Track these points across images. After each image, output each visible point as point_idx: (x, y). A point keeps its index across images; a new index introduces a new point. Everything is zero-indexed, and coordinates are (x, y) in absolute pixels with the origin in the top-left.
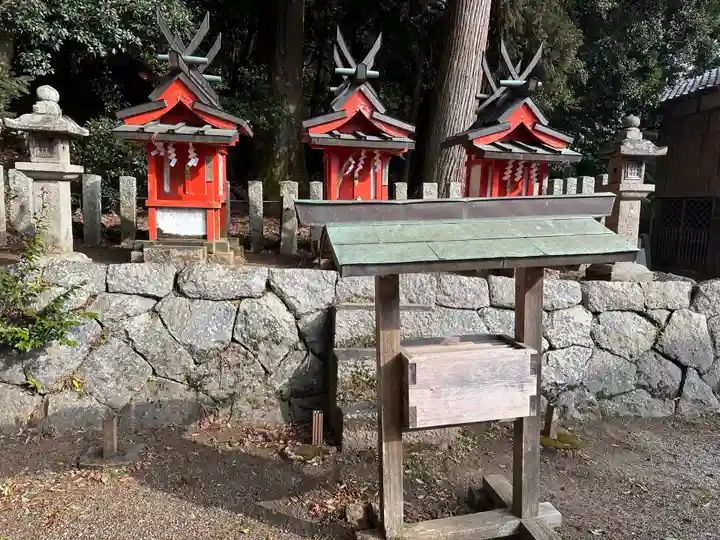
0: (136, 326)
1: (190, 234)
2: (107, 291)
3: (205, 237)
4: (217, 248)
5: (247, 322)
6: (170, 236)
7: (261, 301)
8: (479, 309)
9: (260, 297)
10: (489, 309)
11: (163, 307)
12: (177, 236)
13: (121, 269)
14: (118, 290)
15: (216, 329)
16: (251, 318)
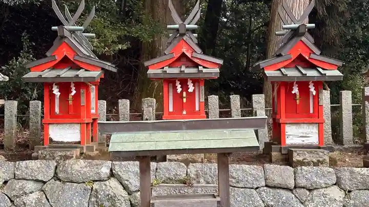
0: (31, 199)
1: (70, 141)
2: (15, 178)
3: (79, 143)
4: (87, 149)
5: (97, 197)
6: (57, 142)
7: (107, 183)
8: (257, 188)
9: (106, 180)
10: (265, 188)
11: (47, 187)
12: (62, 142)
13: (23, 164)
14: (20, 177)
15: (78, 202)
16: (100, 194)
